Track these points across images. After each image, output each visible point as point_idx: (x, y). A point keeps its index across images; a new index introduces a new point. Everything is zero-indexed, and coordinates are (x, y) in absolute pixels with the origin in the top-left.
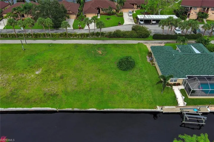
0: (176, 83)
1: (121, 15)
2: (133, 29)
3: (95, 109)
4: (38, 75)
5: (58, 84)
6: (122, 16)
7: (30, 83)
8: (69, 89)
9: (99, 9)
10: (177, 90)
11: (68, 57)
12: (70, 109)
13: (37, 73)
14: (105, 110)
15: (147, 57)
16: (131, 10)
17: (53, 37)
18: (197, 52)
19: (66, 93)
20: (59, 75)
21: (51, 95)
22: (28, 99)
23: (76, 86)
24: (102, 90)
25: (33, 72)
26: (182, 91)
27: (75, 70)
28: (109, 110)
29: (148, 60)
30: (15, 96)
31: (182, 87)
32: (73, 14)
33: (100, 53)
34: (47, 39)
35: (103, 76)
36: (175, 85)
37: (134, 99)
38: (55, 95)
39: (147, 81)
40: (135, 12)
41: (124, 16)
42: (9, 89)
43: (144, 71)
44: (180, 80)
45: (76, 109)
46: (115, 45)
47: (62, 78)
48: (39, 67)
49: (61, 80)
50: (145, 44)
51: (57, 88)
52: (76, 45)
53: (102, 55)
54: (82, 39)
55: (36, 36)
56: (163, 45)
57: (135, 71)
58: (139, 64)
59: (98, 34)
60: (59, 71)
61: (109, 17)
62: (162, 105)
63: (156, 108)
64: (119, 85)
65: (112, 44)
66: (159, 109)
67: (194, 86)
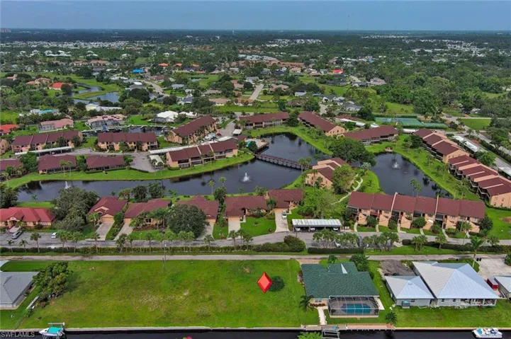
0: (321, 303)
1: (272, 217)
2: (286, 241)
3: (245, 328)
4: (187, 297)
5: (208, 305)
6: (274, 219)
7: (181, 304)
8: (220, 310)
9: (244, 209)
10: (321, 311)
11: (213, 277)
12: (223, 328)
13: (185, 294)
14: (254, 328)
15: (298, 276)
16: (285, 211)
17: (194, 251)
18: (344, 271)
19: (217, 314)
20: (207, 296)
21: (204, 315)
22: (184, 319)
23: (226, 307)
24: (251, 311)
25: (181, 293)
26: (325, 311)
27: (223, 291)
28: (257, 328)
29: (299, 280)
30: (171, 317)
31: (326, 308)
32: (212, 218)
33: (248, 271)
34: (186, 254)
35: (251, 298)
36: (320, 305)
37: (281, 319)
38: (208, 316)
39: (295, 302)
40: (290, 213)
41: (276, 219)
42: (162, 310)
43: (293, 291)
44: (325, 301)
45: (228, 328)
46: (264, 262)
47: (210, 299)
48: (185, 288)
49: (210, 301)
50: (298, 260)
51: (208, 309)
52: (221, 262)
53: (249, 274)
54: (226, 253)
55: (173, 251)
56: (317, 262)
57: (283, 292)
58: (289, 285)
59: (244, 247)
60: (206, 292)
61: (257, 220)
62: (305, 324)
63: (300, 326)
64: (268, 306)
65: (260, 260)
66: (302, 327)
67: (338, 306)
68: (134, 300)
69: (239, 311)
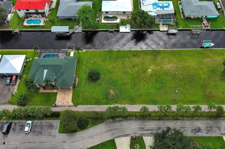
5: (135, 62)
7: (150, 63)
8: (128, 59)
11: (135, 85)
13: (150, 70)
15: (77, 84)
19: (128, 57)
20: (136, 69)
21: (136, 56)
23: (124, 61)
24: (110, 58)
25: (153, 71)
29: (77, 80)
30: (153, 55)
33: (111, 90)
35: (110, 67)
43: (83, 72)
47: (134, 66)
48: (151, 75)
49: (134, 65)
50: (72, 104)
53: (111, 88)
63: (85, 51)
68: (179, 66)
69: (117, 58)
